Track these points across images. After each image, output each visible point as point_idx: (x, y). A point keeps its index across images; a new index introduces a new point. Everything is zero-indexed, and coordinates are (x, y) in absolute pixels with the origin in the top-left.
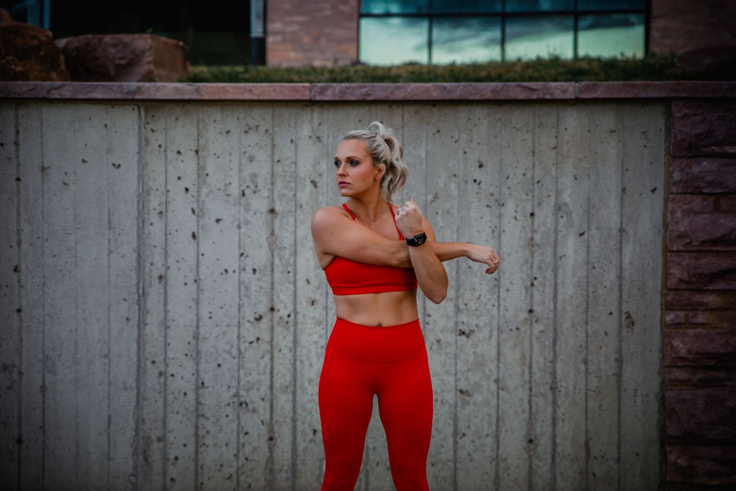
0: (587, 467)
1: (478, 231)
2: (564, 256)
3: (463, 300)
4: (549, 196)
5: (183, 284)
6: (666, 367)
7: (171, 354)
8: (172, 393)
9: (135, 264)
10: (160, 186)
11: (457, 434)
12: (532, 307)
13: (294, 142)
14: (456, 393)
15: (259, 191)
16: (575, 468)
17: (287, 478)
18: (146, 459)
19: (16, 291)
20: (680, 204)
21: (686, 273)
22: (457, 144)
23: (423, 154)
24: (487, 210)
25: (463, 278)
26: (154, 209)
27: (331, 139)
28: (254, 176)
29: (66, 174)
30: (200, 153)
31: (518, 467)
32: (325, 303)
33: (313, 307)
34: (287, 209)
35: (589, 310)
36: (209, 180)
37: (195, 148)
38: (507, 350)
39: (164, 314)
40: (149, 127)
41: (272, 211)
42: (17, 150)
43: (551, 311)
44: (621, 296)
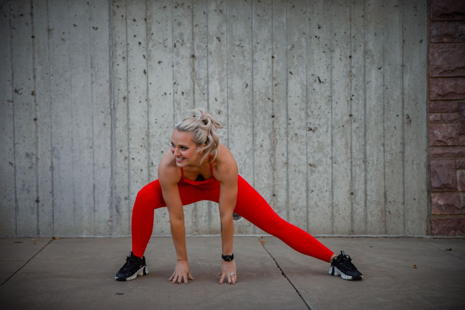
0: (385, 207)
1: (318, 67)
2: (370, 81)
3: (310, 109)
4: (360, 46)
5: (138, 102)
6: (430, 146)
7: (132, 146)
8: (133, 170)
9: (108, 90)
10: (123, 41)
11: (309, 191)
12: (351, 112)
13: (206, 13)
14: (307, 166)
15: (185, 44)
16: (378, 209)
17: (206, 220)
18: (118, 211)
19: (33, 107)
20: (437, 49)
21: (441, 90)
22: (305, 14)
23: (285, 20)
24: (323, 55)
25: (310, 96)
26: (120, 55)
27: (228, 12)
28: (181, 34)
29: (64, 33)
30: (148, 20)
31: (345, 209)
32: (227, 113)
33: (220, 115)
34: (202, 55)
35: (385, 114)
36: (154, 37)
37: (145, 17)
38: (337, 139)
39: (127, 121)
40: (115, 4)
41: (193, 56)
42: (32, 18)
43: (363, 115)
44: (403, 105)
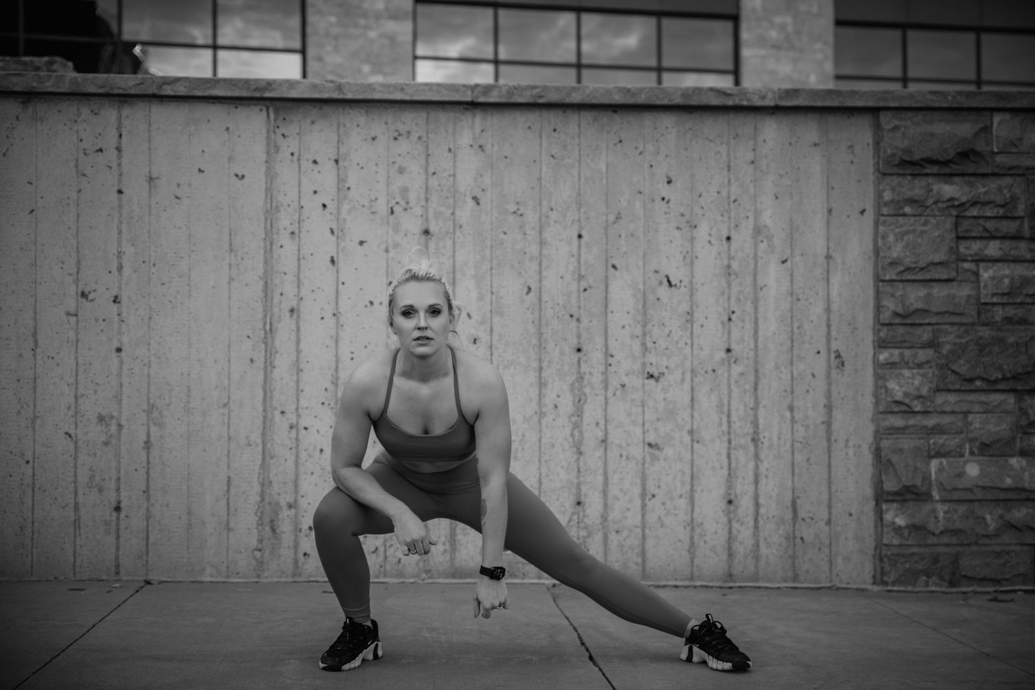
0: (794, 530)
1: (667, 257)
2: (765, 286)
3: (650, 337)
4: (747, 217)
5: (319, 318)
6: (881, 413)
7: (303, 403)
8: (305, 450)
9: (261, 295)
10: (293, 201)
11: (646, 495)
12: (729, 344)
13: (452, 151)
14: (644, 447)
15: (411, 208)
16: (781, 532)
17: (445, 551)
18: (273, 530)
19: (116, 326)
20: (892, 227)
21: (900, 305)
22: (642, 156)
23: (603, 168)
24: (677, 233)
25: (651, 312)
26: (285, 229)
27: (496, 148)
28: (405, 190)
29: (179, 185)
30: (341, 163)
31: (716, 533)
32: (489, 341)
33: (475, 346)
34: (444, 230)
35: (795, 348)
36: (351, 194)
37: (335, 157)
38: (702, 396)
39: (295, 354)
40: (279, 132)
41: (426, 232)
42: (119, 157)
43: (751, 350)
44: (829, 333)
